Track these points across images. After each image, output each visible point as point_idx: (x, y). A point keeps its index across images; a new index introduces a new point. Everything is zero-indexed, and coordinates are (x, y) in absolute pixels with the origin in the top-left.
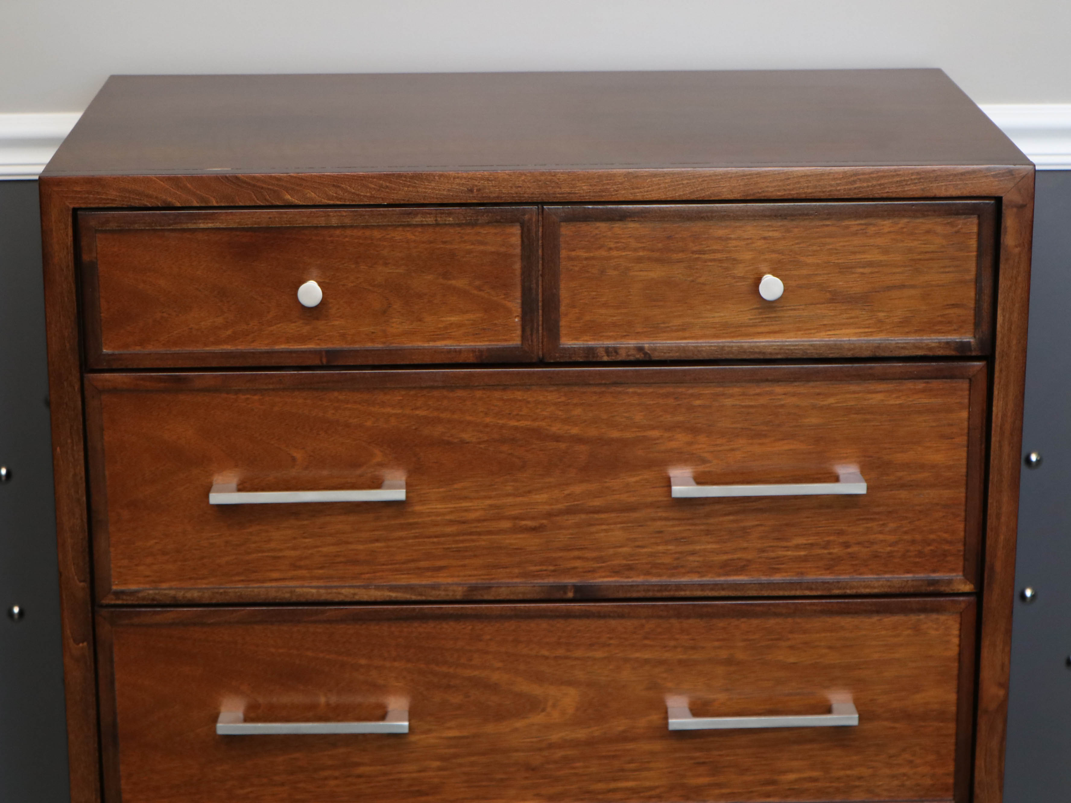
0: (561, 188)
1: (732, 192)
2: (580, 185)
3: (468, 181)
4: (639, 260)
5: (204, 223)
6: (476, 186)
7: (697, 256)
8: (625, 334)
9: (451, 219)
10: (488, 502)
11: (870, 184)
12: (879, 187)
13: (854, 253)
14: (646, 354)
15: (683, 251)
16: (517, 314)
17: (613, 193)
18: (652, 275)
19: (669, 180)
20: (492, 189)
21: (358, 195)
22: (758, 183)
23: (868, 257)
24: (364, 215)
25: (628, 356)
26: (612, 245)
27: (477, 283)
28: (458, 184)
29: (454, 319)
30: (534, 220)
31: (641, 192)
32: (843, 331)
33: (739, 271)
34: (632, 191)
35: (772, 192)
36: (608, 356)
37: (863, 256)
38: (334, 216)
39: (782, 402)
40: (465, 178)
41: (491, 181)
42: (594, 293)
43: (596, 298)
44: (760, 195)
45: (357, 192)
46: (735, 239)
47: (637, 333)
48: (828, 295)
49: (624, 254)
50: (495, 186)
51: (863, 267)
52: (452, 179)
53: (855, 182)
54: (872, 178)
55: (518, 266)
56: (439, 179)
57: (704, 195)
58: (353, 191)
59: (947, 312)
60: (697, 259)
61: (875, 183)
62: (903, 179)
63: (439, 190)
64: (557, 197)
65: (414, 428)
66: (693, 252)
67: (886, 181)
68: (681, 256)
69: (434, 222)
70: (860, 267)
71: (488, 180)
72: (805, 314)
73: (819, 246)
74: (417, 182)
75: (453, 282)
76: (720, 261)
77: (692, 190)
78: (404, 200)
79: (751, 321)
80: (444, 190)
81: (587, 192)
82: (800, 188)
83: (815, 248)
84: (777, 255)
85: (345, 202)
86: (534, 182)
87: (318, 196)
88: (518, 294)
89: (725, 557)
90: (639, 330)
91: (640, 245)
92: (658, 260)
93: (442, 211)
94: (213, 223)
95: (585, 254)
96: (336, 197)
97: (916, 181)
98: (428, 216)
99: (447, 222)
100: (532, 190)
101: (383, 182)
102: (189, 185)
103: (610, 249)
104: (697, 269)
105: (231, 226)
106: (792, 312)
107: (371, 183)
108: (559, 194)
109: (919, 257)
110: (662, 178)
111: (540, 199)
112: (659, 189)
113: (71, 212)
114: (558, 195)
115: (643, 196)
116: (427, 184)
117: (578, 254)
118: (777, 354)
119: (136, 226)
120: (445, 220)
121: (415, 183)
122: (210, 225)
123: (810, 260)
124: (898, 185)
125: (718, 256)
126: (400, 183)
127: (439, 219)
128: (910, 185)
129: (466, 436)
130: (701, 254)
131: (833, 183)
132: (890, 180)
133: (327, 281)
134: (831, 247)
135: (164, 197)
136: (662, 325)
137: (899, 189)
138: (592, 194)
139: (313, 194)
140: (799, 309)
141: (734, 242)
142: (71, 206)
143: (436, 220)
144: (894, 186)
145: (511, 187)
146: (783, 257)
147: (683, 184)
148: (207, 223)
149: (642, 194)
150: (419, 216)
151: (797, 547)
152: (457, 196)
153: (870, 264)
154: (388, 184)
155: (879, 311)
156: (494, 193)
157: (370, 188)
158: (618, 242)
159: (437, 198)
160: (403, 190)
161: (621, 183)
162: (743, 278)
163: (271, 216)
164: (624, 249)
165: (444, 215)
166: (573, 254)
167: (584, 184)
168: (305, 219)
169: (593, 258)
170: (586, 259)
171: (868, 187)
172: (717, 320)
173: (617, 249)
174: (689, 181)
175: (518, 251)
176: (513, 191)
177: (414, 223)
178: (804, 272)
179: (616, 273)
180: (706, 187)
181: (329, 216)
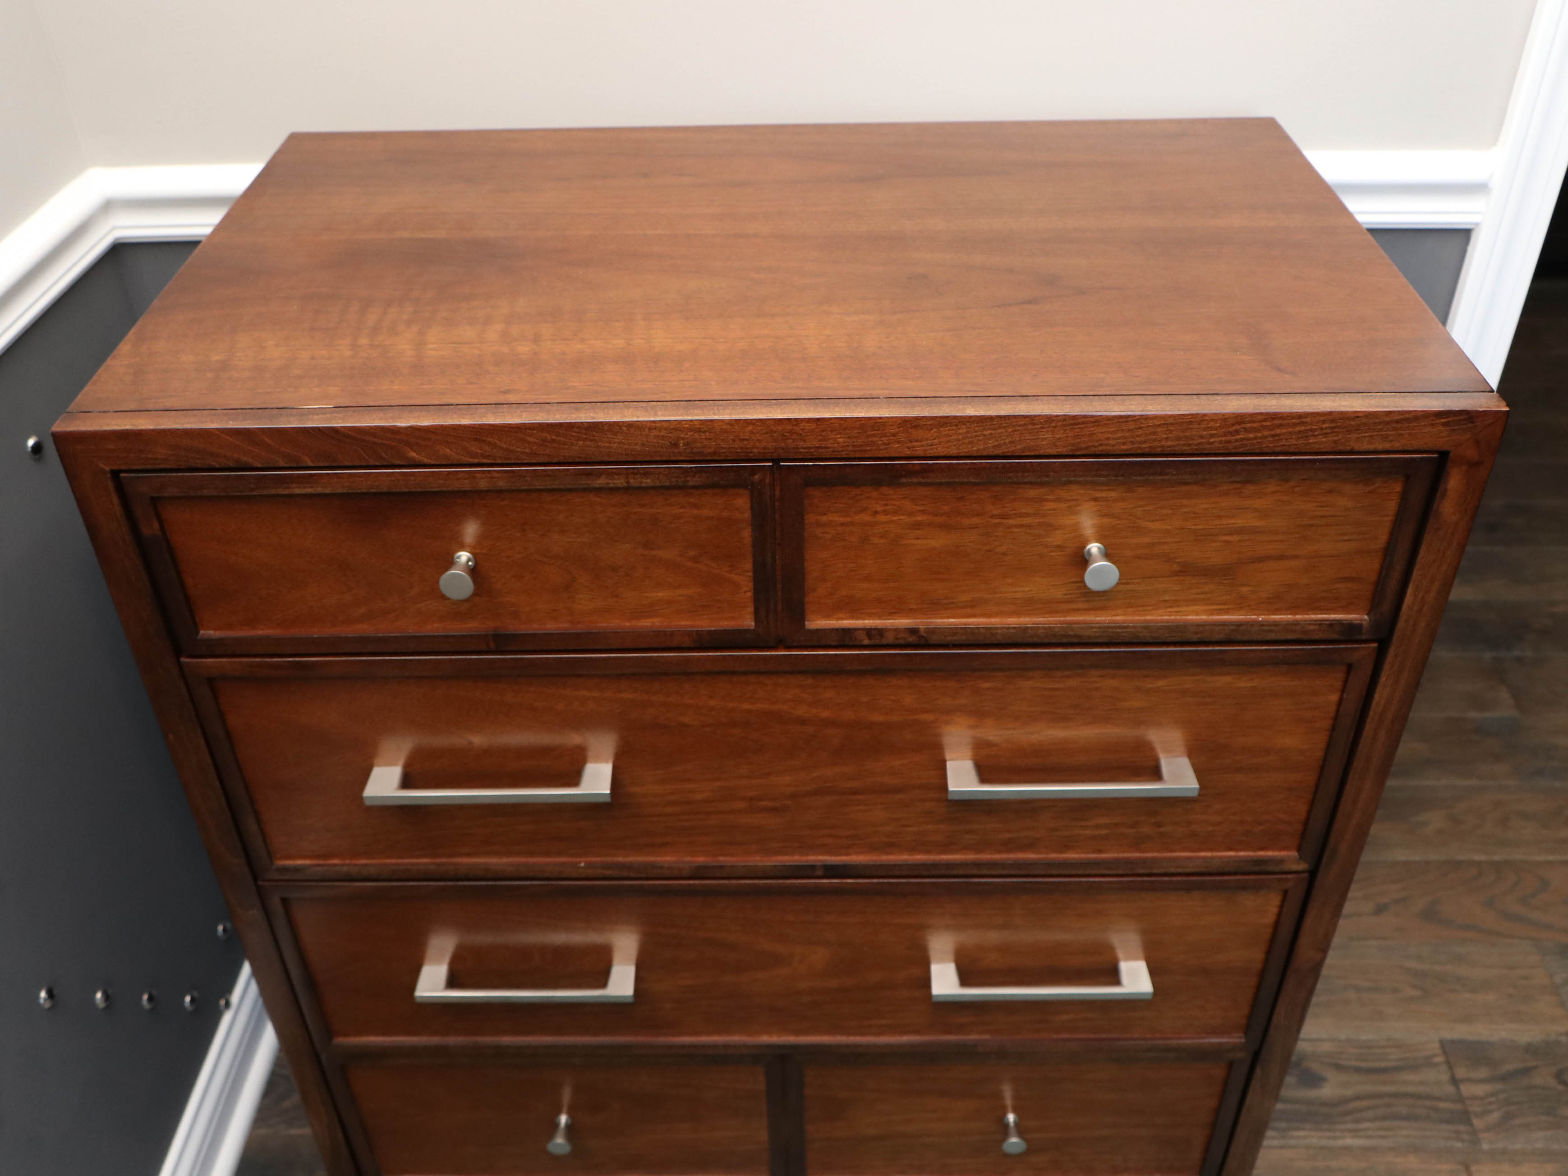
0: (805, 441)
1: (1056, 446)
2: (834, 436)
3: (671, 433)
4: (917, 526)
5: (299, 487)
6: (683, 439)
7: (998, 521)
8: (893, 611)
9: (648, 481)
10: (718, 784)
11: (1259, 435)
12: (1271, 439)
13: (1220, 517)
14: (921, 637)
15: (978, 515)
16: (747, 589)
17: (882, 447)
18: (933, 543)
19: (965, 431)
20: (706, 442)
21: (512, 451)
22: (1094, 434)
23: (1240, 522)
24: (525, 477)
25: (897, 639)
26: (879, 508)
27: (692, 553)
28: (657, 437)
29: (660, 595)
30: (767, 481)
31: (923, 446)
32: (1191, 608)
33: (1056, 538)
34: (909, 444)
35: (1113, 445)
36: (870, 639)
37: (1232, 521)
38: (482, 478)
39: (1098, 685)
40: (665, 429)
41: (704, 432)
42: (853, 565)
43: (856, 570)
44: (1096, 449)
45: (511, 448)
46: (1053, 501)
47: (911, 610)
48: (1175, 567)
49: (896, 518)
50: (710, 439)
51: (1232, 534)
52: (647, 430)
53: (1237, 432)
54: (1264, 427)
55: (747, 534)
56: (628, 429)
57: (1014, 448)
58: (505, 446)
59: (1337, 586)
60: (999, 524)
61: (1266, 433)
62: (1308, 428)
63: (630, 444)
64: (800, 453)
65: (619, 711)
66: (992, 517)
67: (1284, 431)
68: (975, 520)
69: (625, 485)
70: (1225, 535)
71: (699, 431)
72: (1140, 589)
73: (1172, 509)
74: (596, 435)
75: (659, 553)
76: (1029, 526)
77: (996, 443)
78: (579, 457)
79: (1066, 597)
80: (636, 444)
81: (843, 446)
82: (1155, 440)
83: (1165, 511)
84: (1110, 520)
85: (495, 460)
86: (767, 433)
87: (456, 453)
88: (749, 565)
89: (1008, 835)
90: (914, 607)
91: (918, 508)
92: (941, 526)
93: (635, 471)
94: (312, 487)
95: (840, 519)
96: (482, 455)
97: (1328, 431)
98: (616, 477)
99: (644, 485)
100: (763, 445)
101: (547, 435)
102: (267, 440)
103: (876, 513)
104: (996, 536)
105: (338, 491)
106: (1124, 586)
107: (531, 435)
108: (803, 448)
109: (1312, 522)
110: (954, 427)
111: (775, 454)
112: (949, 441)
113: (109, 476)
114: (803, 450)
115: (926, 450)
116: (610, 436)
117: (831, 518)
118: (1098, 637)
119: (205, 492)
120: (641, 482)
121: (594, 436)
122: (309, 490)
123: (1157, 526)
124: (1300, 436)
125: (1027, 521)
126: (573, 436)
127: (632, 481)
128: (1317, 435)
129: (686, 720)
130: (1003, 518)
131: (1205, 433)
132: (1290, 430)
133: (485, 551)
134: (1188, 510)
135: (236, 456)
136: (945, 601)
137: (1301, 442)
138: (850, 448)
139: (448, 450)
140: (1133, 583)
141: (1052, 504)
142: (107, 469)
143: (628, 483)
144: (1294, 437)
145: (734, 440)
146: (1119, 522)
147: (985, 435)
148: (304, 488)
149: (925, 448)
150: (603, 477)
151: (1098, 827)
152: (655, 452)
153: (1240, 531)
154: (554, 437)
155: (1243, 585)
156: (709, 448)
157: (529, 443)
158: (886, 505)
159: (626, 455)
160: (576, 444)
161: (894, 435)
162: (1059, 547)
163: (393, 478)
164: (895, 513)
165: (639, 476)
166: (824, 519)
167: (839, 436)
168: (441, 482)
169: (852, 524)
170: (842, 524)
171: (1256, 438)
172: (1019, 595)
173: (885, 512)
174: (993, 432)
175: (747, 515)
176: (737, 444)
177: (597, 486)
178: (1147, 540)
179: (882, 541)
180: (1018, 439)
181: (474, 478)
